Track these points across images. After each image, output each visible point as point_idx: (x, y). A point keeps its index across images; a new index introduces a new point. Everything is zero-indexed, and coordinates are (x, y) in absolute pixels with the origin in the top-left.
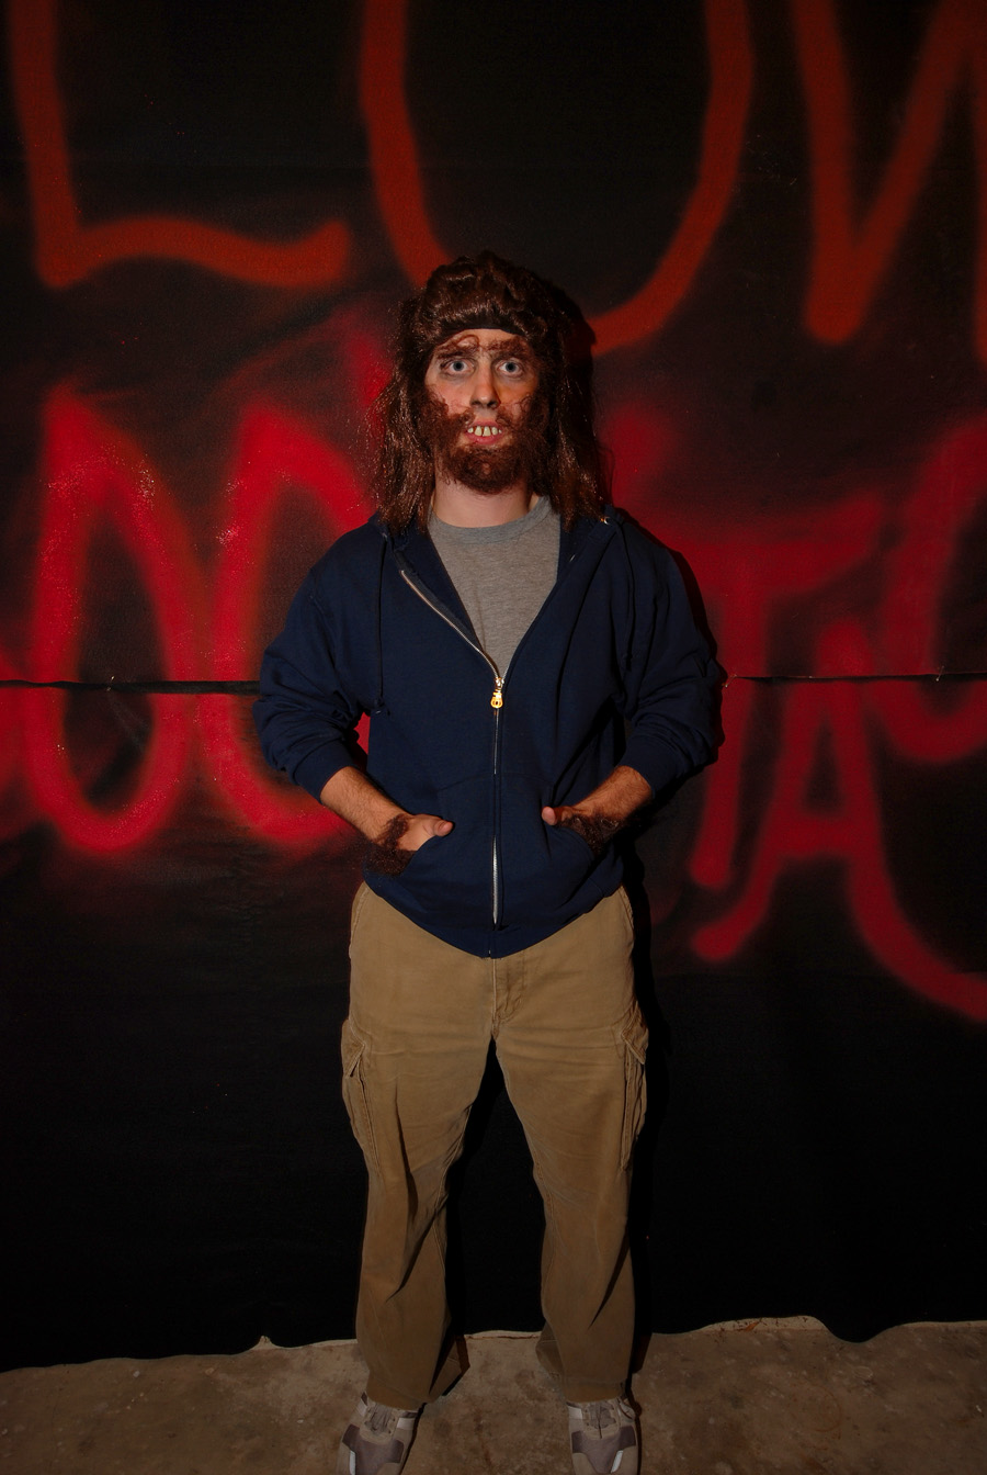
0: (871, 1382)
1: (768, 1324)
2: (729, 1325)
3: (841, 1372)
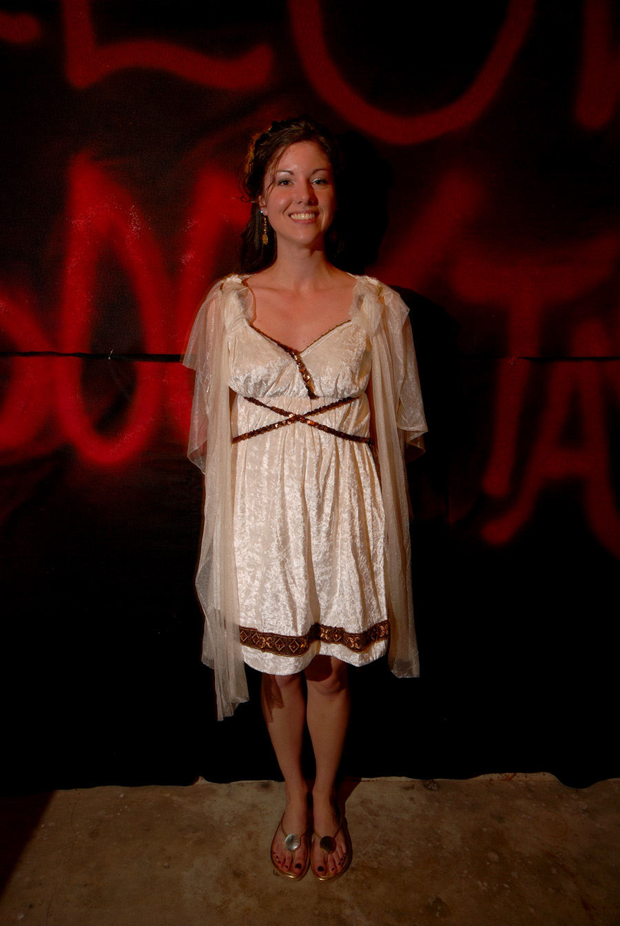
0: (585, 811)
1: (521, 776)
2: (495, 776)
3: (566, 805)
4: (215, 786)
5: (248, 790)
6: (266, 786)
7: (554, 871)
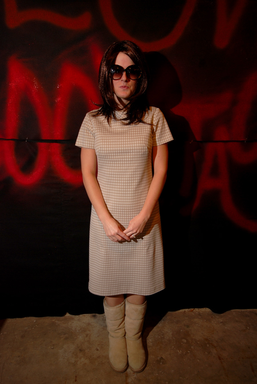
0: (221, 322)
1: (197, 310)
2: (186, 310)
3: (214, 320)
4: (73, 316)
5: (87, 318)
6: (94, 316)
7: (208, 345)
